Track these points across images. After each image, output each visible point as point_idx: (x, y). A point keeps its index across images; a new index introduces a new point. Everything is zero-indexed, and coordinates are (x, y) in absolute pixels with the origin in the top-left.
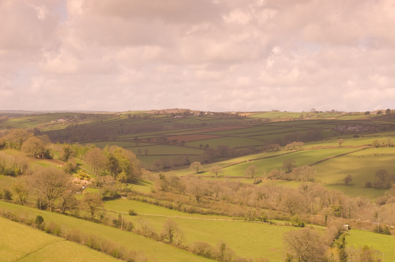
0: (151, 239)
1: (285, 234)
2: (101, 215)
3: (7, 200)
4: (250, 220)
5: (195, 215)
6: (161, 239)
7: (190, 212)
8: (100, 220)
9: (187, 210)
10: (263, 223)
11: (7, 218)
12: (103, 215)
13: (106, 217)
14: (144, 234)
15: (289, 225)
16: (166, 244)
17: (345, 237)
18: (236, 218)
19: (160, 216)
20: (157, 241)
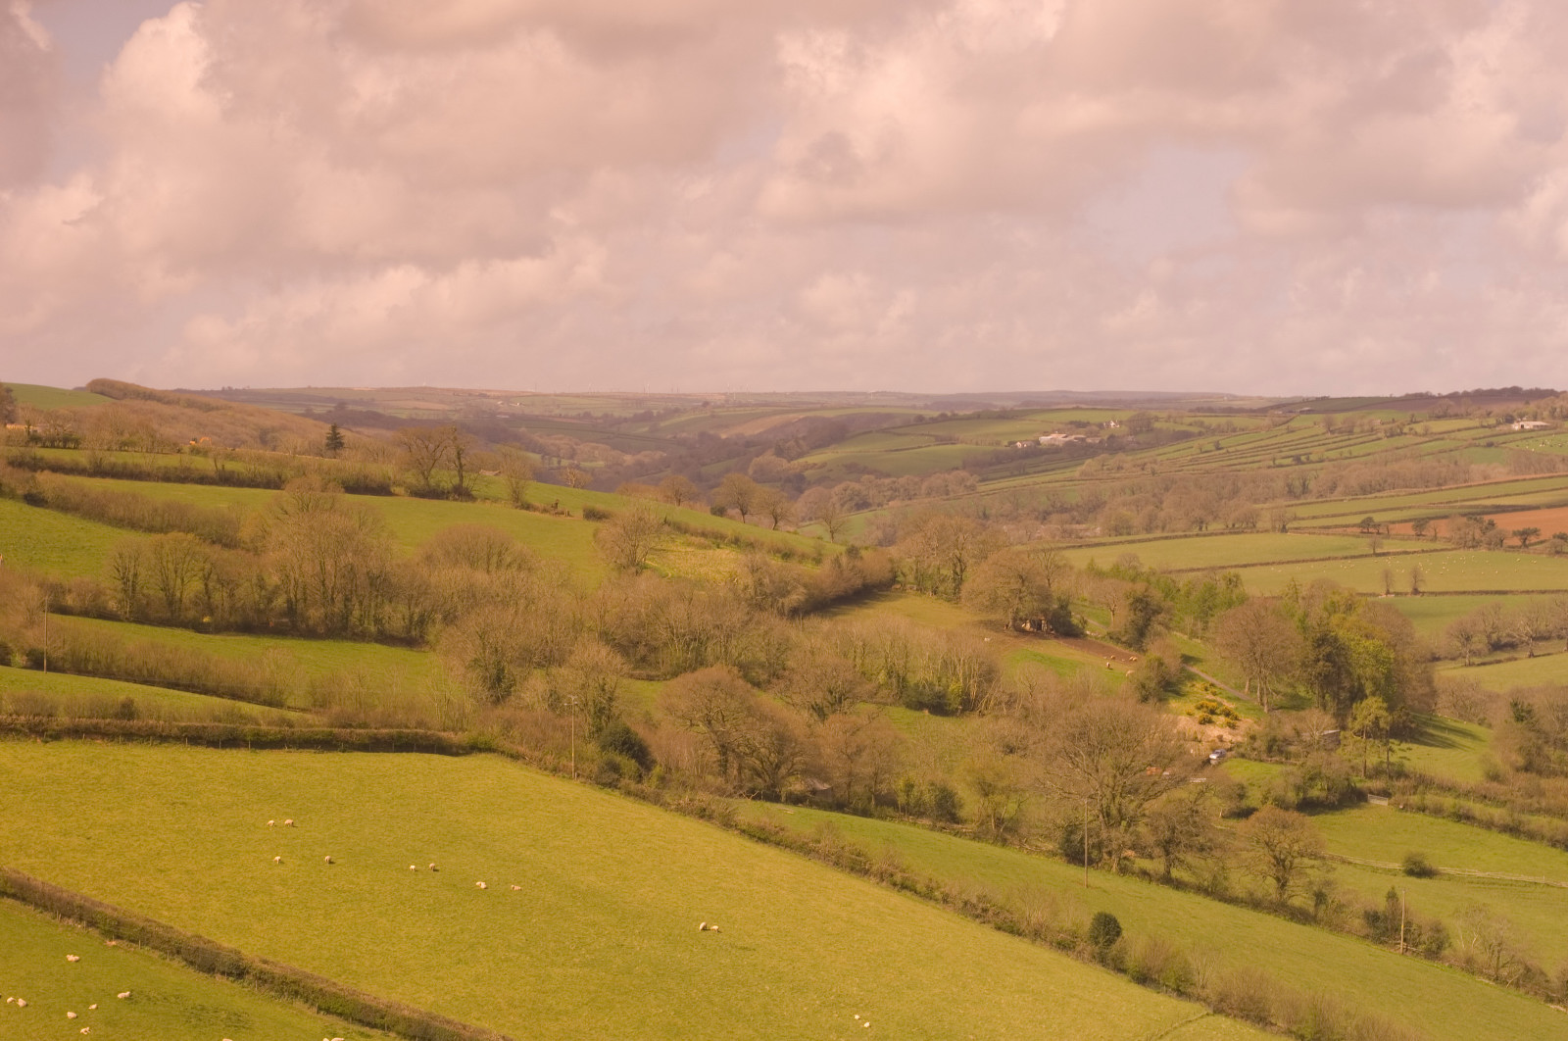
0: (1522, 991)
2: (1315, 888)
6: (1562, 993)
8: (1312, 910)
11: (977, 920)
12: (1324, 890)
13: (1335, 896)
14: (1492, 972)
19: (1531, 879)
20: (1546, 1001)
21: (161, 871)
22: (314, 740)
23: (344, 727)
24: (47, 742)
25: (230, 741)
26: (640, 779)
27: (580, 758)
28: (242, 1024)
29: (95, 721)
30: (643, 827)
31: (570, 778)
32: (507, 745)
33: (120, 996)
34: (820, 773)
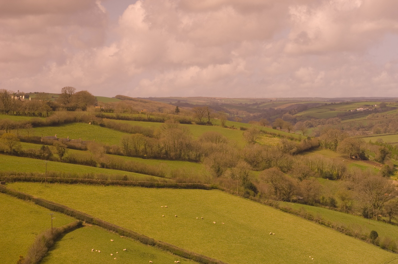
3: (332, 208)
11: (341, 232)
21: (134, 219)
22: (172, 186)
23: (180, 183)
24: (105, 186)
25: (151, 186)
26: (254, 196)
27: (239, 191)
28: (154, 257)
29: (117, 181)
30: (255, 208)
31: (237, 196)
32: (221, 187)
33: (124, 250)
34: (301, 195)
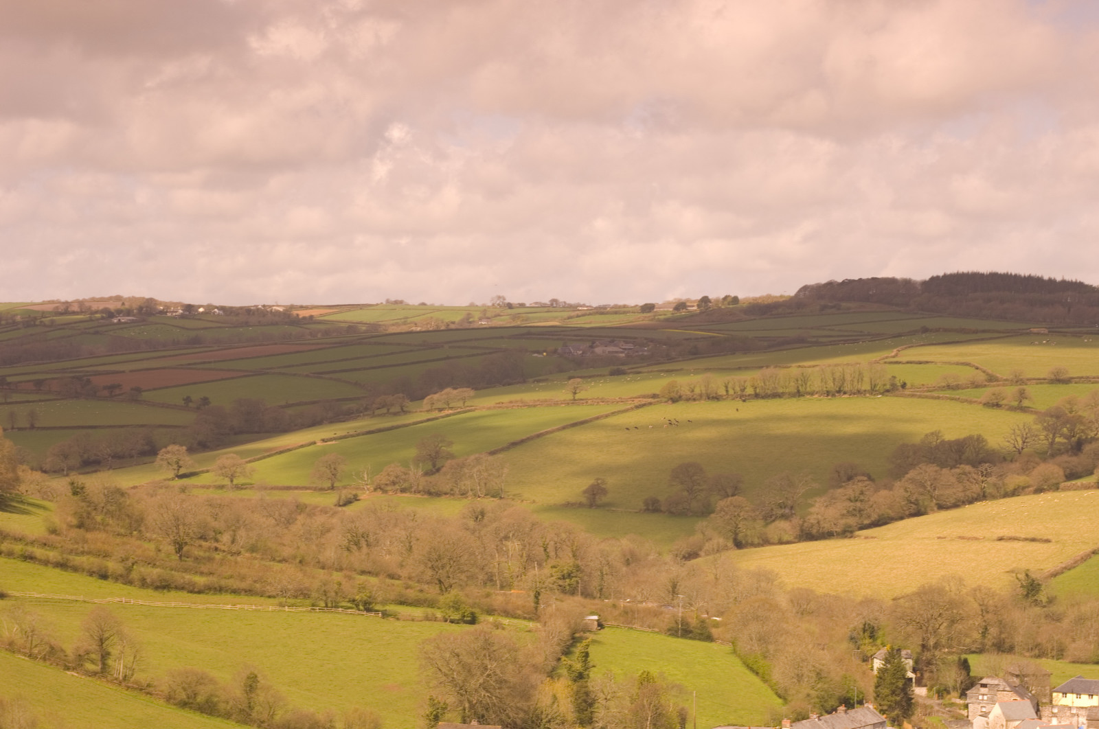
0: (48, 663)
1: (423, 643)
4: (327, 606)
5: (173, 593)
6: (77, 663)
7: (157, 588)
9: (148, 580)
10: (363, 615)
14: (27, 651)
15: (436, 619)
16: (90, 679)
17: (589, 650)
18: (289, 600)
19: (73, 598)
20: (64, 669)
